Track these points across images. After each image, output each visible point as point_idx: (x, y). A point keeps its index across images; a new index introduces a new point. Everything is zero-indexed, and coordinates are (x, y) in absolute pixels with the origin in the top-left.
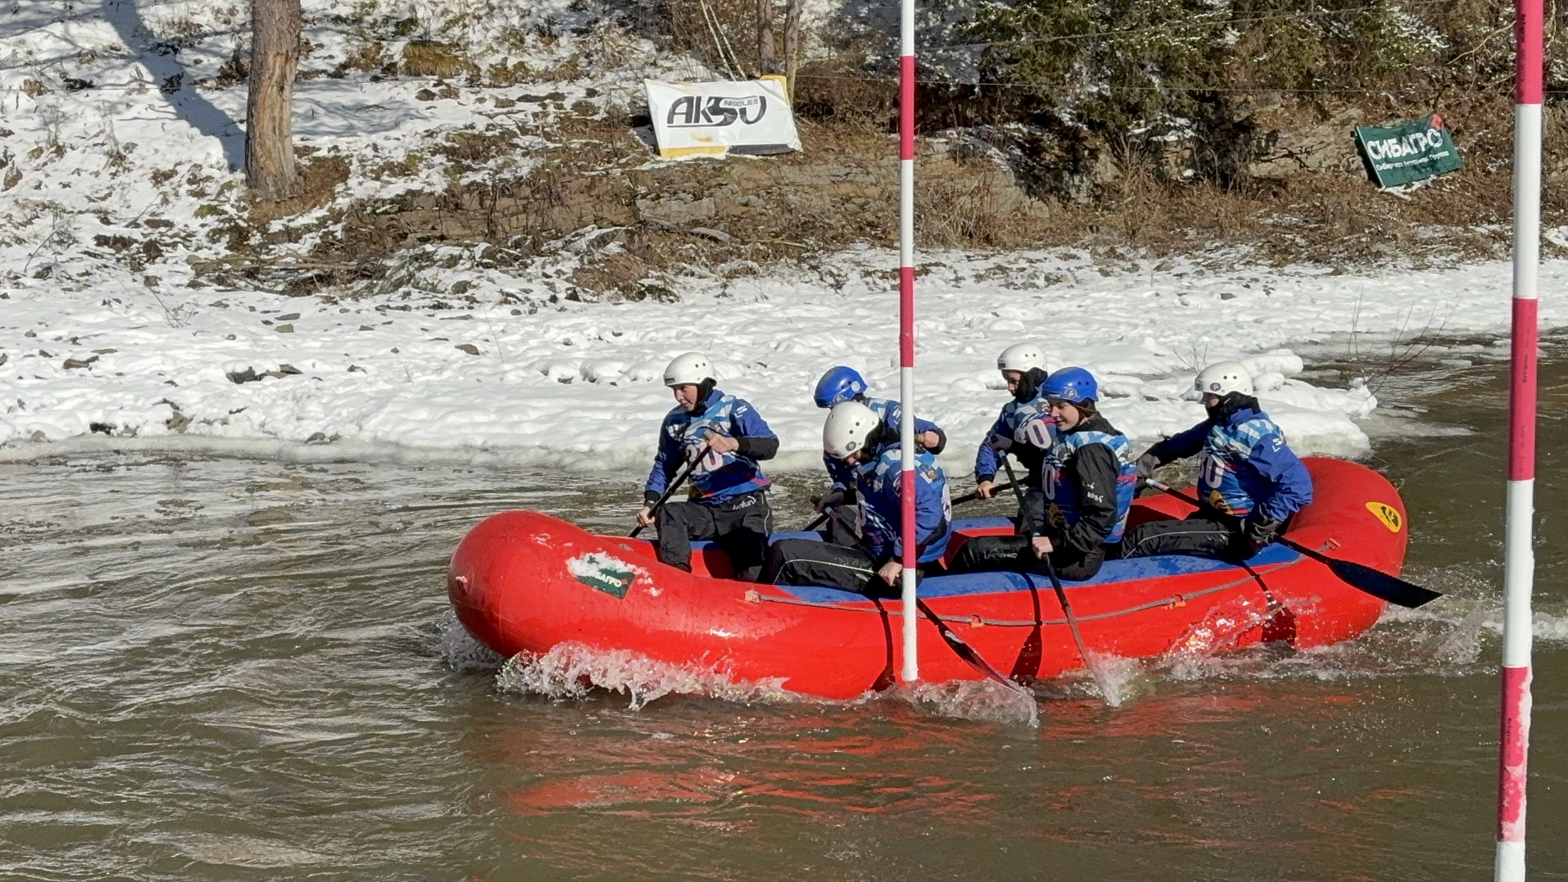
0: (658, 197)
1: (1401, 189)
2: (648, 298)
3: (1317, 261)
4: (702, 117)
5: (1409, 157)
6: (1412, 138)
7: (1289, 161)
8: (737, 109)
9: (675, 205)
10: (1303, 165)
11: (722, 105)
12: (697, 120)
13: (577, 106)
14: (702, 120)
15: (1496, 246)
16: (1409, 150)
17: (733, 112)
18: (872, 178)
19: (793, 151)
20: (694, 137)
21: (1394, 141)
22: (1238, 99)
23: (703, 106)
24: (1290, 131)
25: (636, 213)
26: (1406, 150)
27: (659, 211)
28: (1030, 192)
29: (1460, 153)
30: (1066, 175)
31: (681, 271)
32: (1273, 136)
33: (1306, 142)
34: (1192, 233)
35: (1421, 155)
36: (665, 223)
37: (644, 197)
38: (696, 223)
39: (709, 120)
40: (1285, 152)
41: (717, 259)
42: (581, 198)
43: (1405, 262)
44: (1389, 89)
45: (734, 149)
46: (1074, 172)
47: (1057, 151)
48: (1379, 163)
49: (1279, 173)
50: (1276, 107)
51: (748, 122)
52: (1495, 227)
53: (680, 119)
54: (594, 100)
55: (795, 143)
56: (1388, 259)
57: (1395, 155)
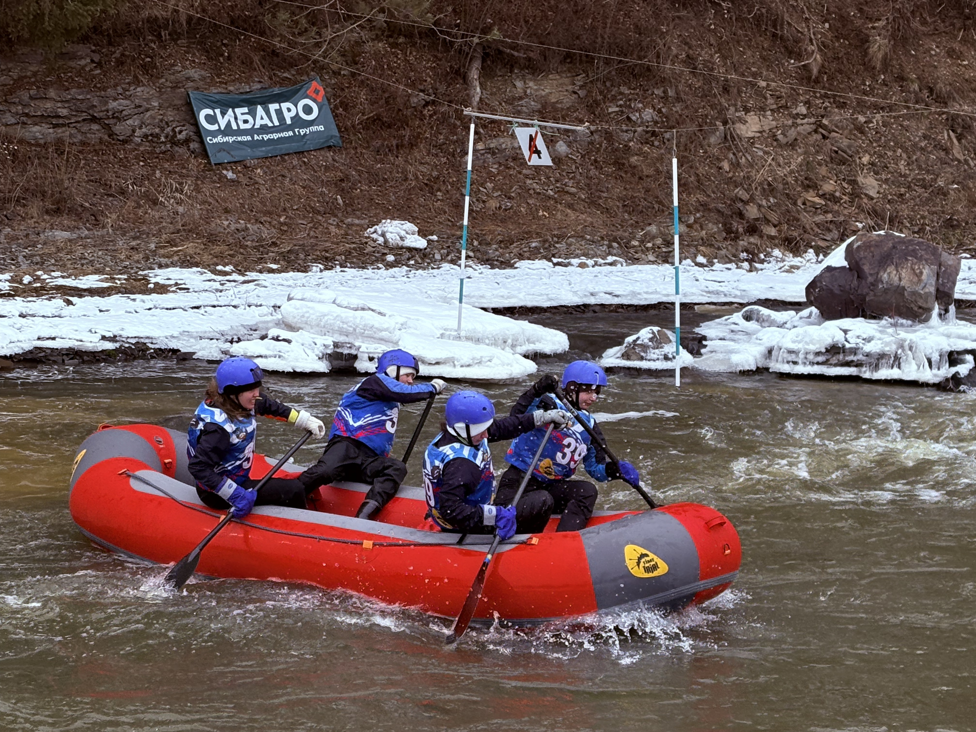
5: (264, 129)
6: (273, 107)
16: (266, 121)
21: (246, 110)
26: (261, 121)
33: (113, 105)
35: (283, 128)
48: (214, 134)
50: (83, 62)
57: (243, 126)
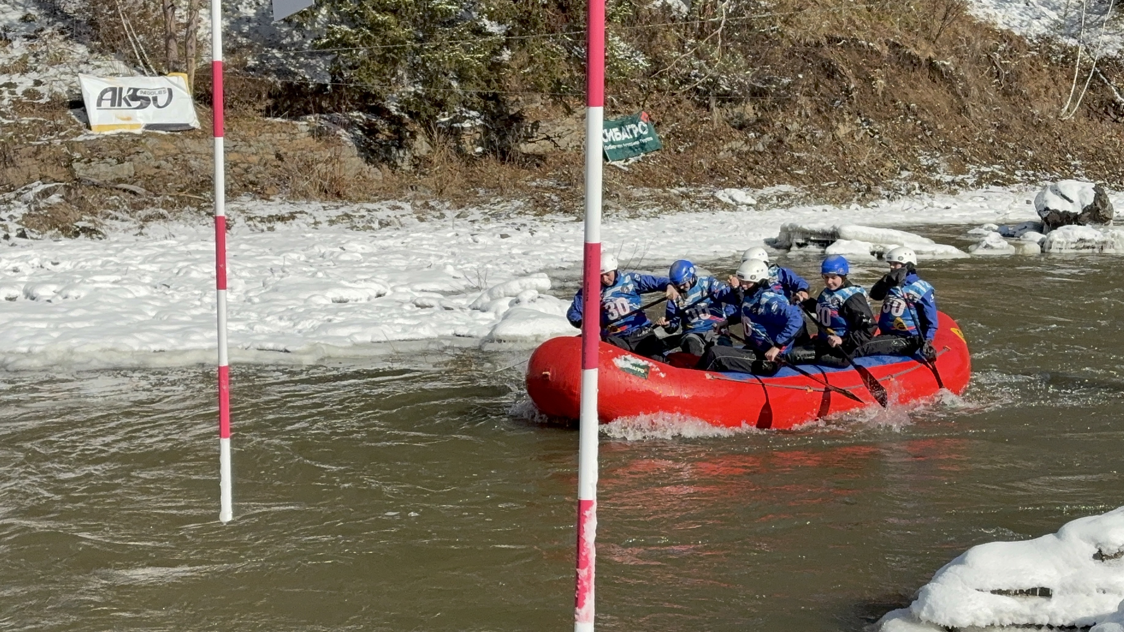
0: (90, 161)
1: (622, 162)
2: (82, 236)
3: (566, 212)
4: (123, 102)
5: (627, 141)
6: (628, 127)
7: (547, 142)
8: (151, 97)
9: (103, 167)
10: (556, 145)
11: (139, 94)
12: (120, 104)
13: (26, 93)
14: (124, 104)
15: (684, 202)
16: (626, 136)
17: (147, 99)
18: (253, 150)
19: (194, 129)
20: (118, 117)
21: (617, 129)
22: (512, 99)
23: (124, 94)
24: (547, 121)
25: (72, 173)
26: (625, 136)
27: (91, 171)
28: (368, 161)
29: (660, 138)
30: (394, 149)
31: (107, 216)
32: (536, 125)
33: (558, 129)
34: (481, 191)
35: (635, 139)
36: (96, 181)
37: (78, 161)
38: (120, 181)
39: (129, 105)
40: (545, 136)
41: (135, 207)
42: (29, 161)
43: (624, 213)
44: (613, 94)
45: (148, 127)
46: (399, 147)
47: (387, 132)
49: (540, 151)
50: (538, 104)
51: (159, 107)
52: (683, 189)
53: (106, 104)
54: (40, 89)
55: (194, 123)
56: (613, 211)
57: (618, 139)
